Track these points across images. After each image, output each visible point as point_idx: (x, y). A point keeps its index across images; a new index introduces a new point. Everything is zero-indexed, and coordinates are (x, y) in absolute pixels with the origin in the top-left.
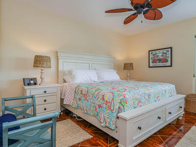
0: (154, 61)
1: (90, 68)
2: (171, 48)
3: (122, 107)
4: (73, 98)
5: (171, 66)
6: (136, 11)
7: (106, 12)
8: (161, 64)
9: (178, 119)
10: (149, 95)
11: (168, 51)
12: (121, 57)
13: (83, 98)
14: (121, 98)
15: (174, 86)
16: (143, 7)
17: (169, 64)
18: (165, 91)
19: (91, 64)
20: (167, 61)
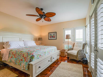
0: (51, 37)
1: (21, 40)
2: (56, 32)
3: (32, 59)
4: (8, 57)
5: (56, 39)
6: (40, 17)
7: (26, 15)
8: (53, 38)
9: (58, 59)
10: (45, 52)
11: (55, 33)
12: (37, 35)
13: (13, 57)
14: (31, 55)
15: (56, 47)
16: (43, 16)
17: (55, 38)
18: (52, 50)
19: (21, 38)
20: (55, 37)
